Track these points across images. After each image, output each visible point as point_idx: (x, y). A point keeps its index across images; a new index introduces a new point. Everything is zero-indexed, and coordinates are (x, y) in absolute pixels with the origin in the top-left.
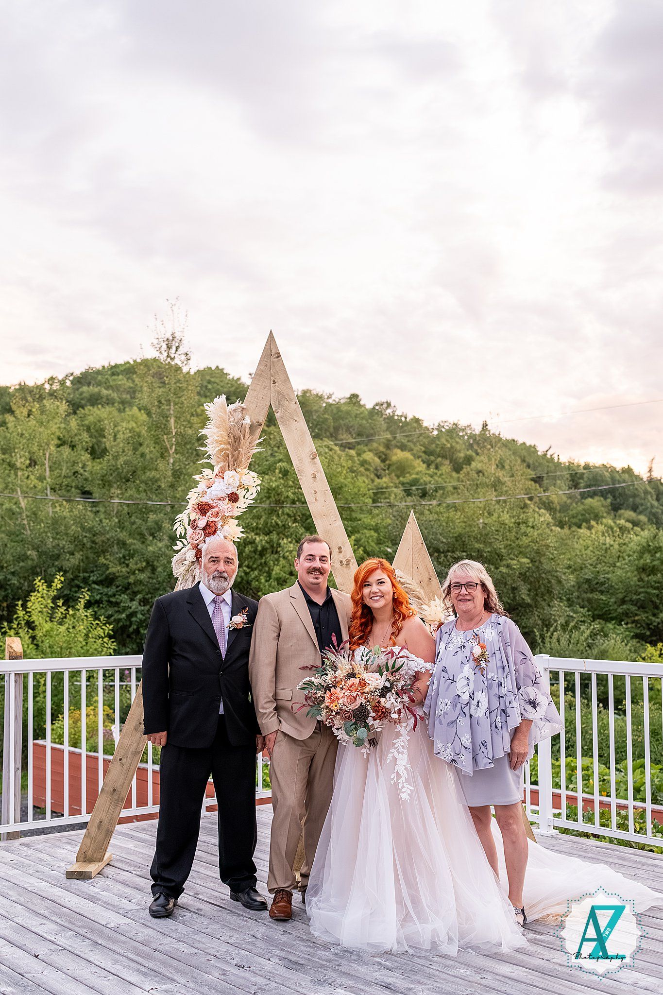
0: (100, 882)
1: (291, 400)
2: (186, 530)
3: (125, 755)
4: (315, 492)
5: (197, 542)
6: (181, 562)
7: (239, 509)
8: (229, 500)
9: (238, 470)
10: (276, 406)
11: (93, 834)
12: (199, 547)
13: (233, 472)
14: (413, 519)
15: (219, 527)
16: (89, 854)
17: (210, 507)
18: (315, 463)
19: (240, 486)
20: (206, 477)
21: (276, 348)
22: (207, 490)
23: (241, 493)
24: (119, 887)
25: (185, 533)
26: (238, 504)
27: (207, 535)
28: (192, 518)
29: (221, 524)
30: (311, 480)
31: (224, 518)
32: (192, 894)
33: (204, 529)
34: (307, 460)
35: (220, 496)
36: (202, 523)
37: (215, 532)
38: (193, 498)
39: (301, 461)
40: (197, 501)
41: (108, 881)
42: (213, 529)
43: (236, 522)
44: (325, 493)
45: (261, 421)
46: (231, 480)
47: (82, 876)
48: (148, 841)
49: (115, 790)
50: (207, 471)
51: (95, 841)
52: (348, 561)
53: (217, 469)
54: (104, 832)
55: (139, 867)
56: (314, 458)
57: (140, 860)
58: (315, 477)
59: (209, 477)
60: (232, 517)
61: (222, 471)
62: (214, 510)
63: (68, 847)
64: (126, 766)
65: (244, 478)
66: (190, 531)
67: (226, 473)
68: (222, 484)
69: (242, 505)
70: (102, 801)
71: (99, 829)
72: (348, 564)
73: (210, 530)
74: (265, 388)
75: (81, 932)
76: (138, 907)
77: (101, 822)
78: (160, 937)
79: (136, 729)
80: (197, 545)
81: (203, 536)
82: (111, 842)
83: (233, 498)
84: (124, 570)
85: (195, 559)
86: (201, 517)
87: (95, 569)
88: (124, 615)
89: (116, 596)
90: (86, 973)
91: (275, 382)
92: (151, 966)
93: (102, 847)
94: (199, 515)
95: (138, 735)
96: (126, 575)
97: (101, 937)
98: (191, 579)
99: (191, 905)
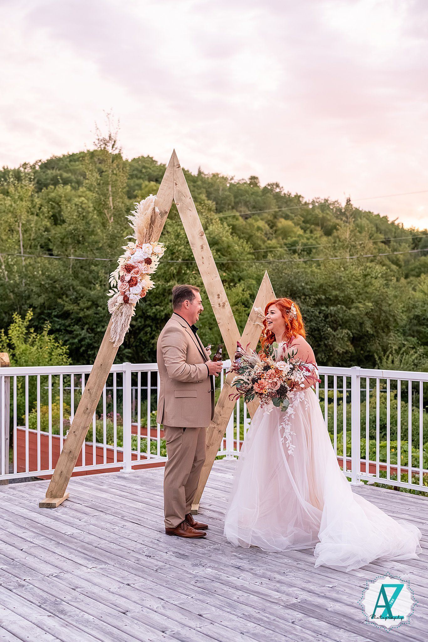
0: (61, 509)
1: (187, 196)
2: (117, 282)
3: (77, 429)
4: (203, 258)
5: (124, 290)
6: (114, 304)
7: (152, 269)
8: (145, 263)
9: (151, 243)
10: (177, 200)
11: (56, 480)
12: (126, 294)
13: (148, 245)
14: (266, 276)
15: (139, 280)
16: (54, 493)
17: (133, 267)
18: (203, 239)
19: (152, 253)
20: (130, 248)
21: (178, 161)
22: (131, 256)
23: (153, 258)
24: (73, 513)
25: (117, 285)
26: (151, 265)
27: (131, 286)
28: (121, 275)
29: (140, 278)
30: (200, 250)
31: (142, 275)
32: (120, 517)
33: (129, 282)
34: (197, 236)
35: (139, 260)
36: (128, 278)
37: (136, 284)
38: (122, 261)
39: (193, 237)
40: (124, 264)
41: (66, 509)
42: (135, 282)
43: (150, 278)
44: (209, 258)
45: (167, 211)
46: (147, 250)
47: (50, 506)
48: (93, 487)
49: (70, 452)
50: (131, 244)
51: (58, 484)
52: (224, 303)
53: (137, 242)
54: (63, 479)
55: (87, 502)
56: (202, 235)
57: (86, 498)
58: (202, 248)
59: (132, 247)
60: (147, 274)
61: (141, 244)
62: (135, 269)
63: (41, 490)
64: (78, 436)
66: (120, 283)
67: (144, 245)
68: (141, 252)
69: (154, 267)
70: (62, 459)
71: (60, 477)
72: (224, 306)
73: (133, 283)
74: (170, 188)
75: (49, 537)
76: (85, 524)
77: (61, 472)
78: (99, 540)
79: (84, 413)
80: (125, 292)
81: (128, 287)
82: (69, 486)
83: (148, 261)
84: (76, 308)
85: (123, 302)
86: (127, 274)
87: (56, 307)
88: (76, 340)
89: (72, 327)
90: (52, 559)
91: (176, 184)
92: (93, 555)
93: (63, 489)
94: (126, 273)
95: (86, 416)
96: (78, 311)
97: (62, 540)
98: (120, 314)
99: (119, 523)
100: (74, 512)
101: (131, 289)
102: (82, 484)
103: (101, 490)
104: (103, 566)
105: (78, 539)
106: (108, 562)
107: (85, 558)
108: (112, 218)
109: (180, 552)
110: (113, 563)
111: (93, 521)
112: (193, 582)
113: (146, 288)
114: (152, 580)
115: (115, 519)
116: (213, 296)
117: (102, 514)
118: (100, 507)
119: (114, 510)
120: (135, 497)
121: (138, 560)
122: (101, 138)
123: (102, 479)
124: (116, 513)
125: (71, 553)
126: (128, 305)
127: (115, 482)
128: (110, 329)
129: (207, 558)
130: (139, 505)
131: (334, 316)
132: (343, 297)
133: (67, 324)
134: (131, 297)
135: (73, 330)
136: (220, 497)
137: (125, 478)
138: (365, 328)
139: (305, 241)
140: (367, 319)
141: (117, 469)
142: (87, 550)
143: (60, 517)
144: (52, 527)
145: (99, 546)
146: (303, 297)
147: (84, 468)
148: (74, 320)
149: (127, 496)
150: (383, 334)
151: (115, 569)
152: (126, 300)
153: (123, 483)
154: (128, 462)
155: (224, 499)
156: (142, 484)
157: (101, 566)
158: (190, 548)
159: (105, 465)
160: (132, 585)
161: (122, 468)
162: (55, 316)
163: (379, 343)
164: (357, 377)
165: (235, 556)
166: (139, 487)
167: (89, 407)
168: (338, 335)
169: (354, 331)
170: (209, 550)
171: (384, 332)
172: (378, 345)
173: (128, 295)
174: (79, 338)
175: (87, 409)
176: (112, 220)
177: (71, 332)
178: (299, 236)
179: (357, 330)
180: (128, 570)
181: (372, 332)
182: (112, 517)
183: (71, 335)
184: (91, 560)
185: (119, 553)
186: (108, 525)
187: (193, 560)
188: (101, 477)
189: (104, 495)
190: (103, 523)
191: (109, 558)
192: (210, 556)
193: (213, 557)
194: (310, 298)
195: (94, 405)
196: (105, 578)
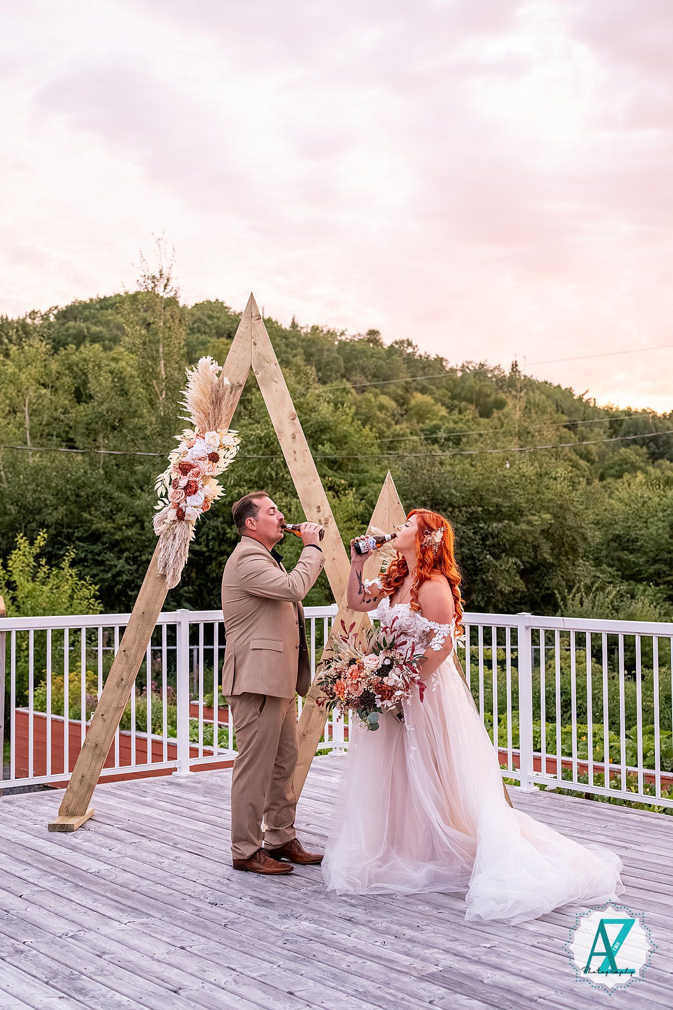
0: (82, 834)
1: (271, 362)
2: (166, 489)
3: (107, 711)
4: (295, 452)
5: (178, 501)
6: (162, 521)
7: (219, 469)
8: (210, 460)
9: (219, 430)
10: (256, 367)
11: (75, 789)
12: (180, 506)
13: (214, 433)
14: (389, 479)
15: (200, 486)
16: (71, 808)
17: (191, 467)
18: (294, 424)
19: (220, 446)
20: (187, 437)
21: (257, 310)
22: (188, 450)
23: (221, 453)
25: (167, 493)
26: (218, 464)
27: (188, 494)
28: (173, 478)
29: (201, 483)
30: (291, 440)
31: (205, 478)
32: (171, 844)
33: (185, 488)
34: (287, 421)
35: (200, 456)
36: (183, 483)
37: (195, 492)
38: (174, 457)
39: (281, 422)
40: (178, 461)
41: (89, 834)
42: (194, 489)
43: (217, 481)
44: (304, 453)
45: (241, 382)
46: (212, 441)
47: (64, 829)
48: (131, 798)
49: (97, 745)
50: (188, 432)
51: (77, 796)
52: (327, 520)
53: (197, 429)
54: (86, 786)
55: (120, 821)
56: (294, 419)
57: (122, 815)
58: (294, 438)
59: (190, 437)
60: (213, 477)
61: (204, 432)
62: (195, 469)
63: (51, 804)
64: (108, 721)
65: (225, 438)
66: (171, 490)
67: (207, 433)
68: (202, 444)
69: (223, 465)
70: (84, 757)
71: (81, 784)
72: (327, 523)
73: (190, 489)
74: (245, 350)
75: (62, 876)
76: (119, 855)
77: (83, 777)
78: (139, 879)
79: (118, 685)
80: (179, 504)
81: (184, 495)
82: (94, 798)
83: (214, 458)
84: (110, 526)
85: (176, 518)
86: (182, 477)
87: (80, 525)
88: (110, 575)
89: (103, 554)
90: (67, 909)
91: (255, 344)
92: (129, 903)
93: (84, 801)
94: (180, 475)
95: (120, 691)
96: (113, 530)
97: (82, 880)
98: (172, 537)
99: (170, 854)
100: (101, 838)
101: (188, 498)
102: (114, 795)
103: (143, 804)
104: (144, 920)
105: (107, 878)
106: (152, 914)
107: (117, 908)
108: (164, 392)
109: (261, 896)
110: (159, 915)
111: (130, 851)
112: (280, 943)
113: (210, 497)
114: (218, 940)
115: (165, 848)
116: (311, 509)
117: (143, 840)
118: (141, 829)
119: (162, 834)
120: (195, 813)
121: (197, 911)
122: (148, 274)
123: (144, 786)
124: (165, 838)
125: (96, 900)
126: (184, 523)
127: (165, 791)
128: (156, 559)
129: (302, 906)
130: (201, 827)
131: (497, 536)
132: (507, 506)
133: (96, 551)
134: (188, 511)
135: (104, 559)
136: (323, 812)
137: (179, 785)
138: (541, 555)
139: (451, 425)
140: (545, 540)
141: (169, 772)
142: (120, 896)
143: (80, 846)
144: (67, 861)
145: (139, 889)
146: (450, 509)
147: (117, 770)
148: (107, 545)
149: (182, 812)
150: (567, 562)
151: (162, 924)
152: (181, 516)
153: (177, 792)
154: (184, 761)
155: (329, 814)
156: (205, 793)
157: (141, 921)
158: (277, 890)
159: (150, 766)
160: (188, 949)
161: (175, 769)
162: (80, 539)
163: (563, 577)
164: (527, 628)
165: (346, 902)
166: (201, 799)
167: (125, 678)
168: (501, 566)
169: (525, 558)
170: (306, 894)
171: (568, 559)
172: (560, 579)
173: (184, 508)
174: (114, 571)
175: (122, 680)
176: (164, 396)
177: (102, 563)
178: (442, 418)
179: (529, 557)
180: (182, 925)
181: (551, 560)
182: (159, 845)
183: (102, 568)
184: (127, 911)
185: (170, 899)
186: (153, 857)
187: (281, 908)
188: (145, 784)
189: (148, 811)
190: (144, 854)
191: (153, 907)
192: (306, 903)
193: (313, 904)
194: (460, 511)
195: (132, 673)
196: (147, 939)
